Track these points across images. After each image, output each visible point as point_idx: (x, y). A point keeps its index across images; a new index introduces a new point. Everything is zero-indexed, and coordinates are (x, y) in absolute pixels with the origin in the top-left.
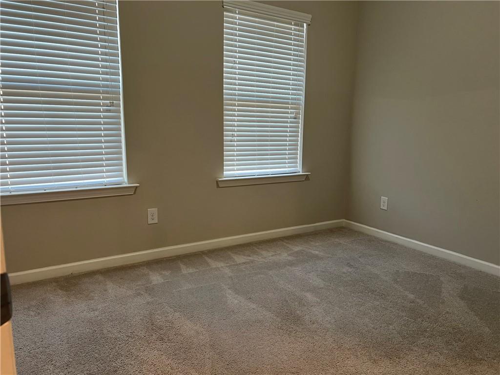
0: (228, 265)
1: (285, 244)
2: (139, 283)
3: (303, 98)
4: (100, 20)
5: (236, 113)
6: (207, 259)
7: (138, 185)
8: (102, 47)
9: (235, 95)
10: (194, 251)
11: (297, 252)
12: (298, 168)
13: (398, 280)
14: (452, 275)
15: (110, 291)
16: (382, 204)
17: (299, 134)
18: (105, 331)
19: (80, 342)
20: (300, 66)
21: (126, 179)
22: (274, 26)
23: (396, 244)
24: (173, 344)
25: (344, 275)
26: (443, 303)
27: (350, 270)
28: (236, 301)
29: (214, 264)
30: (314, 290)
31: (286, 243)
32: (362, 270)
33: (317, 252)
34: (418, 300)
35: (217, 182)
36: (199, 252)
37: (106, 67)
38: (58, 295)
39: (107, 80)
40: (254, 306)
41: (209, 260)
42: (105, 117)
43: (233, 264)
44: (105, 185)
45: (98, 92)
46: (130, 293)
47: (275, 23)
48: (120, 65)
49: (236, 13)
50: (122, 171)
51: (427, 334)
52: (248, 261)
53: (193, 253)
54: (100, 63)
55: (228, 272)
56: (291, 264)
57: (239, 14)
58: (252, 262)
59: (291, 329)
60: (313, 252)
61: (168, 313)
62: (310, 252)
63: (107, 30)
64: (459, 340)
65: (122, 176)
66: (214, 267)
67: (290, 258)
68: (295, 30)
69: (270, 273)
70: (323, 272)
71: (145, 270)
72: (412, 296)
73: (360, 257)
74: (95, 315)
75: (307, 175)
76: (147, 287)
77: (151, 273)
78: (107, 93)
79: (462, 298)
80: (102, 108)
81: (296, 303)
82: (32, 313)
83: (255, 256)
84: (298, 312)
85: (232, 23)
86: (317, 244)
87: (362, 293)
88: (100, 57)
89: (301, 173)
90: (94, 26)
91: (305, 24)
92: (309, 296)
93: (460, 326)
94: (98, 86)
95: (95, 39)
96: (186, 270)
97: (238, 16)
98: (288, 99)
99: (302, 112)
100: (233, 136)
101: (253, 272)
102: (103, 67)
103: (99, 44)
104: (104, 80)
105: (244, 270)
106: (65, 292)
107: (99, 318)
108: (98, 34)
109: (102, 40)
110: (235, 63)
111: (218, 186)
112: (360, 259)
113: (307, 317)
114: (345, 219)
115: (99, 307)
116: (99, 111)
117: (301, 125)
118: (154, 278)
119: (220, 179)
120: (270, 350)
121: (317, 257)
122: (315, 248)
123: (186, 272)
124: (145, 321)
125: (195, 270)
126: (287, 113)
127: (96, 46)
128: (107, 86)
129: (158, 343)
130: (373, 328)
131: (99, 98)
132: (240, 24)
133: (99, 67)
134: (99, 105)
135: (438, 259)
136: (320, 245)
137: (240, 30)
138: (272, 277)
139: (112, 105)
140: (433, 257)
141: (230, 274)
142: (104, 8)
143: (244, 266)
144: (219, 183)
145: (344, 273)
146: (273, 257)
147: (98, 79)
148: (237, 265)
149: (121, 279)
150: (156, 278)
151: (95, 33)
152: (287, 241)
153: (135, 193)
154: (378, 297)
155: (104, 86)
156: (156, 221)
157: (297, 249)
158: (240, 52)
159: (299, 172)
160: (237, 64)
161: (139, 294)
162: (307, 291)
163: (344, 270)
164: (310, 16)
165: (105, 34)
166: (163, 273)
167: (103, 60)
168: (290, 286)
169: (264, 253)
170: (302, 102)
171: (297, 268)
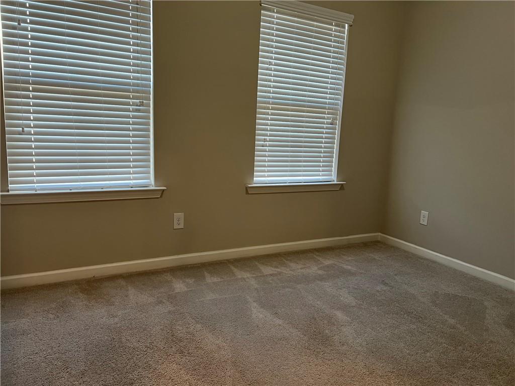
0: (254, 276)
1: (315, 256)
2: (162, 290)
3: (341, 103)
4: (133, 16)
5: (269, 117)
6: (233, 268)
7: (165, 188)
8: (134, 45)
9: (269, 98)
10: (220, 259)
11: (328, 266)
12: (332, 177)
13: (437, 302)
14: (497, 300)
15: (131, 298)
16: (422, 218)
17: (336, 140)
18: (124, 340)
19: (97, 350)
20: (339, 69)
21: (153, 182)
22: (313, 26)
23: (434, 262)
24: (193, 358)
25: (378, 294)
26: (487, 330)
27: (385, 289)
28: (261, 315)
29: (240, 274)
30: (344, 308)
31: (317, 256)
32: (398, 289)
33: (350, 267)
34: (458, 326)
35: (247, 188)
36: (225, 260)
37: (137, 65)
38: (79, 298)
39: (138, 79)
40: (280, 322)
41: (235, 270)
42: (134, 117)
43: (260, 275)
44: (132, 187)
45: (128, 91)
46: (151, 300)
47: (315, 23)
48: (152, 64)
49: (274, 12)
50: (149, 173)
51: (469, 365)
52: (276, 272)
53: (219, 261)
54: (132, 61)
55: (253, 282)
56: (322, 278)
57: (278, 12)
58: (280, 273)
59: (319, 350)
60: (345, 267)
61: (189, 324)
62: (341, 267)
63: (140, 27)
64: (504, 373)
65: (148, 178)
66: (240, 277)
67: (320, 272)
68: (336, 31)
69: (299, 286)
70: (356, 289)
71: (168, 277)
72: (452, 321)
73: (396, 275)
74: (115, 321)
75: (342, 184)
76: (169, 295)
77: (174, 280)
78: (137, 92)
79: (508, 326)
80: (131, 108)
81: (326, 322)
82: (51, 316)
83: (282, 268)
84: (327, 331)
85: (269, 22)
86: (350, 258)
87: (397, 314)
88: (132, 55)
89: (335, 182)
90: (127, 22)
91: (346, 25)
92: (340, 315)
93: (506, 357)
94: (129, 84)
95: (127, 36)
96: (210, 279)
97: (276, 15)
98: (325, 103)
99: (339, 117)
100: (265, 140)
101: (280, 285)
102: (134, 65)
103: (132, 41)
104: (134, 78)
105: (271, 282)
106: (85, 296)
107: (118, 325)
108: (130, 31)
109: (134, 38)
110: (270, 64)
111: (247, 193)
112: (396, 277)
113: (336, 337)
114: (381, 233)
115: (120, 313)
116: (128, 110)
117: (337, 132)
118: (178, 286)
119: (249, 186)
120: (295, 372)
121: (351, 273)
122: (348, 263)
123: (210, 281)
124: (165, 332)
125: (219, 280)
126: (324, 118)
127: (128, 44)
128: (138, 85)
129: (178, 355)
130: (409, 354)
131: (128, 97)
132: (277, 24)
133: (130, 65)
134: (128, 104)
135: (485, 283)
136: (354, 260)
137: (277, 30)
138: (301, 292)
139: (142, 104)
140: (475, 279)
141: (256, 286)
142: (137, 4)
143: (270, 279)
144: (249, 190)
145: (378, 291)
146: (302, 270)
147: (128, 78)
148: (264, 276)
149: (143, 284)
150: (179, 286)
151: (127, 29)
152: (317, 254)
153: (161, 196)
154: (414, 320)
155: (134, 85)
156: (182, 226)
157: (328, 262)
158: (276, 53)
159: (334, 181)
160: (272, 65)
161: (161, 302)
162: (338, 309)
163: (378, 288)
164: (353, 16)
165: (137, 31)
166: (187, 280)
167: (134, 58)
168: (319, 303)
169: (293, 265)
170: (340, 108)
171: (328, 283)
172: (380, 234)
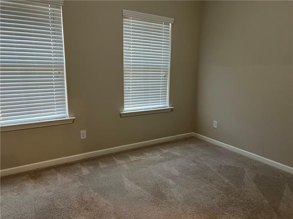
0: (126, 162)
1: (159, 148)
2: (76, 174)
3: (169, 65)
4: (52, 26)
5: (131, 78)
6: (114, 158)
7: (75, 118)
8: (53, 41)
9: (130, 65)
10: (107, 153)
11: (166, 154)
12: (167, 105)
13: (221, 171)
14: (251, 167)
15: (59, 179)
16: (214, 125)
17: (168, 83)
18: (56, 205)
19: (42, 212)
21: (68, 115)
22: (152, 25)
23: (221, 148)
24: (93, 212)
25: (190, 168)
26: (244, 185)
27: (194, 165)
28: (130, 185)
30: (173, 178)
31: (160, 147)
32: (201, 164)
33: (177, 153)
34: (230, 183)
35: (120, 114)
36: (110, 154)
37: (56, 52)
38: (30, 182)
39: (56, 60)
40: (139, 188)
41: (116, 159)
42: (55, 81)
43: (129, 161)
44: (56, 119)
45: (52, 67)
46: (70, 180)
47: (153, 24)
48: (64, 51)
49: (130, 19)
50: (65, 110)
51: (233, 204)
52: (137, 159)
53: (107, 154)
54: (52, 51)
55: (125, 166)
56: (162, 161)
57: (132, 19)
58: (140, 160)
59: (159, 202)
60: (175, 153)
61: (91, 193)
62: (173, 154)
63: (56, 32)
64: (250, 208)
65: (65, 113)
66: (118, 163)
67: (161, 157)
68: (165, 27)
69: (150, 167)
70: (179, 166)
71: (79, 166)
72: (227, 181)
73: (201, 156)
74: (50, 194)
75: (172, 109)
76: (80, 177)
77: (82, 168)
78: (57, 67)
79: (255, 182)
80: (53, 76)
81: (163, 186)
82: (15, 194)
83: (142, 156)
84: (163, 191)
85: (128, 25)
86: (177, 148)
87: (200, 179)
88: (52, 47)
89: (168, 108)
90: (49, 29)
91: (170, 24)
92: (171, 182)
93: (252, 199)
94: (51, 63)
95: (49, 37)
96: (102, 166)
97: (131, 21)
98: (161, 66)
99: (169, 73)
100: (129, 88)
101: (140, 166)
102: (54, 52)
103: (52, 40)
104: (54, 60)
105: (135, 165)
106: (33, 181)
107: (52, 196)
108: (51, 34)
109: (53, 37)
110: (130, 47)
111: (121, 117)
112: (200, 158)
113: (168, 194)
115: (53, 189)
116: (52, 77)
117: (168, 81)
118: (84, 171)
119: (122, 113)
120: (146, 215)
121: (177, 157)
122: (176, 151)
123: (102, 167)
124: (78, 198)
125: (107, 166)
126: (160, 74)
127: (50, 41)
128: (56, 63)
129: (85, 211)
130: (204, 201)
131: (52, 70)
132: (133, 25)
133: (52, 53)
134: (52, 74)
135: (244, 157)
136: (179, 149)
137: (133, 28)
138: (151, 170)
139: (59, 73)
140: (241, 156)
141: (127, 168)
142: (54, 19)
143: (135, 163)
144: (121, 115)
145: (191, 166)
146: (152, 157)
147: (51, 59)
148: (131, 162)
149: (65, 171)
150: (85, 171)
151: (49, 33)
152: (160, 146)
153: (73, 122)
154: (208, 182)
155: (55, 63)
156: (85, 137)
157: (165, 151)
158: (133, 41)
159: (168, 107)
160: (131, 48)
161: (75, 181)
162: (170, 178)
163: (191, 165)
164: (173, 19)
165: (55, 34)
166: (89, 167)
167: (54, 49)
168: (160, 175)
169: (147, 154)
170: (169, 68)
171: (165, 164)
172: (194, 133)
